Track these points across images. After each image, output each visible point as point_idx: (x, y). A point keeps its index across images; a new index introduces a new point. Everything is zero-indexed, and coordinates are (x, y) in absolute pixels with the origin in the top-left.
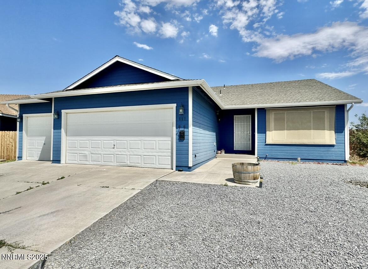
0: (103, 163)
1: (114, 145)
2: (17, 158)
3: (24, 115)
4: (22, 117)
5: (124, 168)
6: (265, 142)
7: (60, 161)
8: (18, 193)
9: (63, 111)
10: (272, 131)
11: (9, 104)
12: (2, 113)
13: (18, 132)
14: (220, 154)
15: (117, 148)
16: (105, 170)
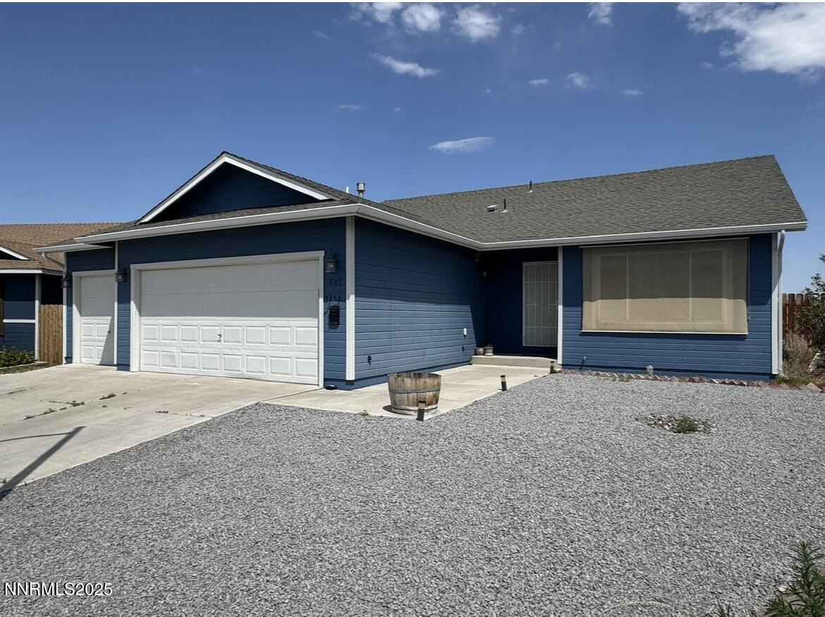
0: (202, 372)
1: (220, 335)
2: (64, 359)
3: (74, 274)
4: (71, 276)
5: (236, 381)
6: (580, 328)
7: (129, 365)
8: (28, 418)
9: (132, 266)
10: (595, 300)
11: (47, 253)
12: (43, 269)
13: (65, 307)
14: (483, 355)
15: (225, 341)
16: (195, 384)
